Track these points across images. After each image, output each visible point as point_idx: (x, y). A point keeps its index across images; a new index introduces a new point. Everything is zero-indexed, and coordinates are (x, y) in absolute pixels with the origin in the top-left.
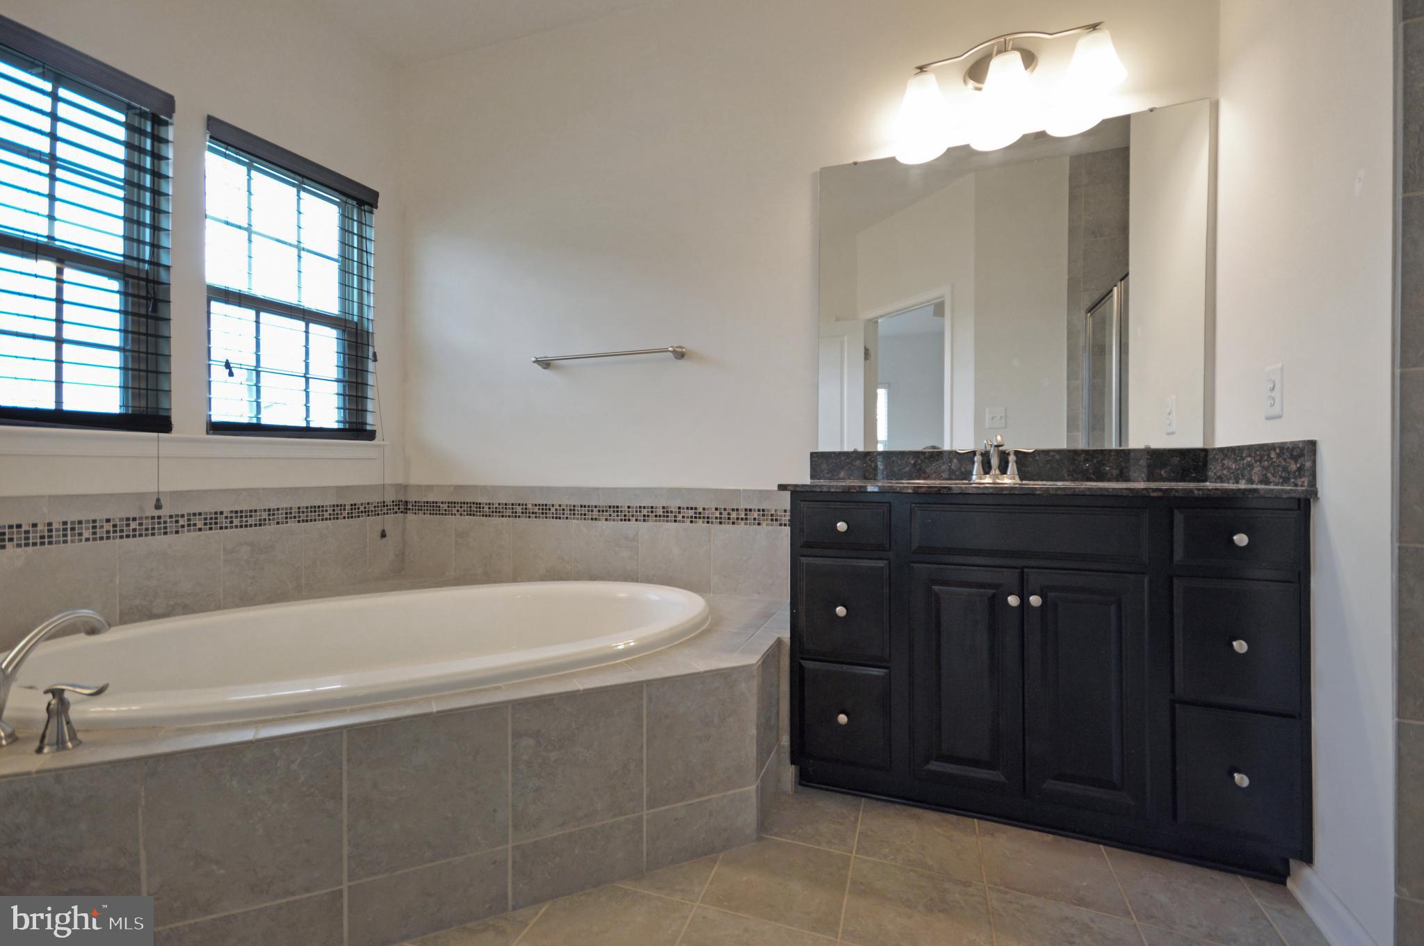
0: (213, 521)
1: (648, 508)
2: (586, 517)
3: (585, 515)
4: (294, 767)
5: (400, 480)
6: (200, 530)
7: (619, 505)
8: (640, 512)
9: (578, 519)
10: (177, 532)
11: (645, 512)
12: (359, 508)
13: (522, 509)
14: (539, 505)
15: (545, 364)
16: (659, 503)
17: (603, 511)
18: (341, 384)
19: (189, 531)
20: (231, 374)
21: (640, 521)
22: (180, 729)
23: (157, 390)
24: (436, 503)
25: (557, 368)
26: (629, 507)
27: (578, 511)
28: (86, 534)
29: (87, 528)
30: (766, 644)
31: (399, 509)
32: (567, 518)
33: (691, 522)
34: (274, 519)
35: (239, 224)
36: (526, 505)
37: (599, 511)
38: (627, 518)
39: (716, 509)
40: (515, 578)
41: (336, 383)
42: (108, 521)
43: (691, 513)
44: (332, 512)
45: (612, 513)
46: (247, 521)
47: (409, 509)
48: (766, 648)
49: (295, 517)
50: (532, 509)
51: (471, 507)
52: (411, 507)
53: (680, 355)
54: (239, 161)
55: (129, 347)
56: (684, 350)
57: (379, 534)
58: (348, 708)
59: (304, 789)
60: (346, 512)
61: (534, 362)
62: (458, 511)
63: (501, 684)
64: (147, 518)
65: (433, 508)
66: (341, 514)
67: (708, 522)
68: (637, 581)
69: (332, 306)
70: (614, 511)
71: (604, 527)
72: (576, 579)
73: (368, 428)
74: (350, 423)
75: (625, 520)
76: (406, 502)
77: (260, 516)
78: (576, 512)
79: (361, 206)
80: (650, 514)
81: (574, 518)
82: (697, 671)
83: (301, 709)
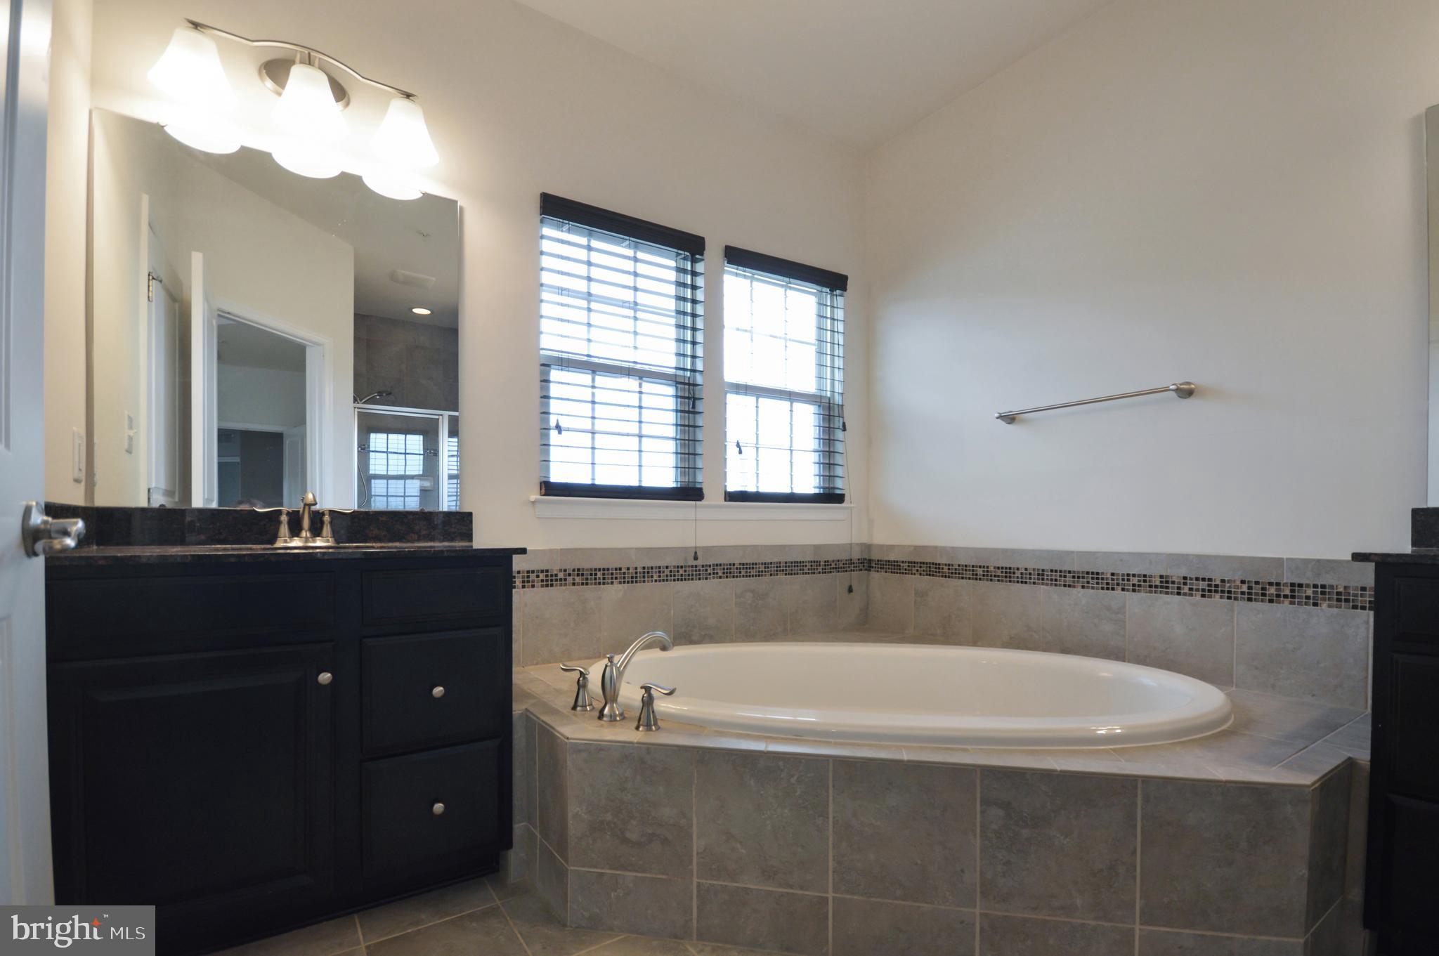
0: (728, 571)
1: (1139, 576)
2: (1058, 583)
3: (1056, 580)
4: (793, 780)
5: (865, 540)
6: (720, 577)
7: (1100, 571)
8: (1128, 580)
9: (1047, 585)
10: (706, 579)
11: (1135, 581)
12: (831, 565)
13: (984, 571)
14: (1002, 568)
15: (1010, 419)
16: (1156, 571)
17: (1078, 577)
18: (817, 454)
19: (714, 578)
20: (740, 452)
21: (1128, 590)
22: (717, 731)
23: (695, 468)
24: (897, 562)
25: (1024, 421)
26: (1113, 574)
27: (1047, 575)
28: (655, 578)
29: (656, 572)
30: (1330, 762)
31: (864, 566)
32: (1034, 583)
33: (1203, 596)
34: (768, 571)
35: (745, 329)
36: (988, 567)
37: (1074, 577)
38: (1110, 586)
39: (1243, 582)
40: (976, 640)
41: (813, 453)
42: (667, 567)
43: (1202, 585)
44: (810, 568)
45: (1090, 580)
46: (750, 572)
47: (873, 567)
48: (1329, 768)
49: (783, 570)
50: (995, 572)
51: (930, 567)
52: (874, 566)
53: (1186, 393)
54: (745, 277)
55: (678, 437)
56: (1193, 386)
57: (847, 588)
58: (832, 740)
59: (800, 801)
60: (821, 567)
61: (997, 418)
62: (917, 570)
63: (968, 747)
64: (689, 566)
65: (894, 567)
66: (817, 569)
67: (1229, 598)
68: (1124, 661)
69: (810, 387)
70: (1093, 578)
71: (1080, 595)
72: (1045, 650)
73: (838, 492)
74: (824, 488)
75: (1108, 589)
76: (870, 561)
77: (759, 568)
78: (1045, 577)
79: (833, 291)
80: (1142, 583)
81: (1043, 584)
82: (1216, 778)
83: (796, 734)
